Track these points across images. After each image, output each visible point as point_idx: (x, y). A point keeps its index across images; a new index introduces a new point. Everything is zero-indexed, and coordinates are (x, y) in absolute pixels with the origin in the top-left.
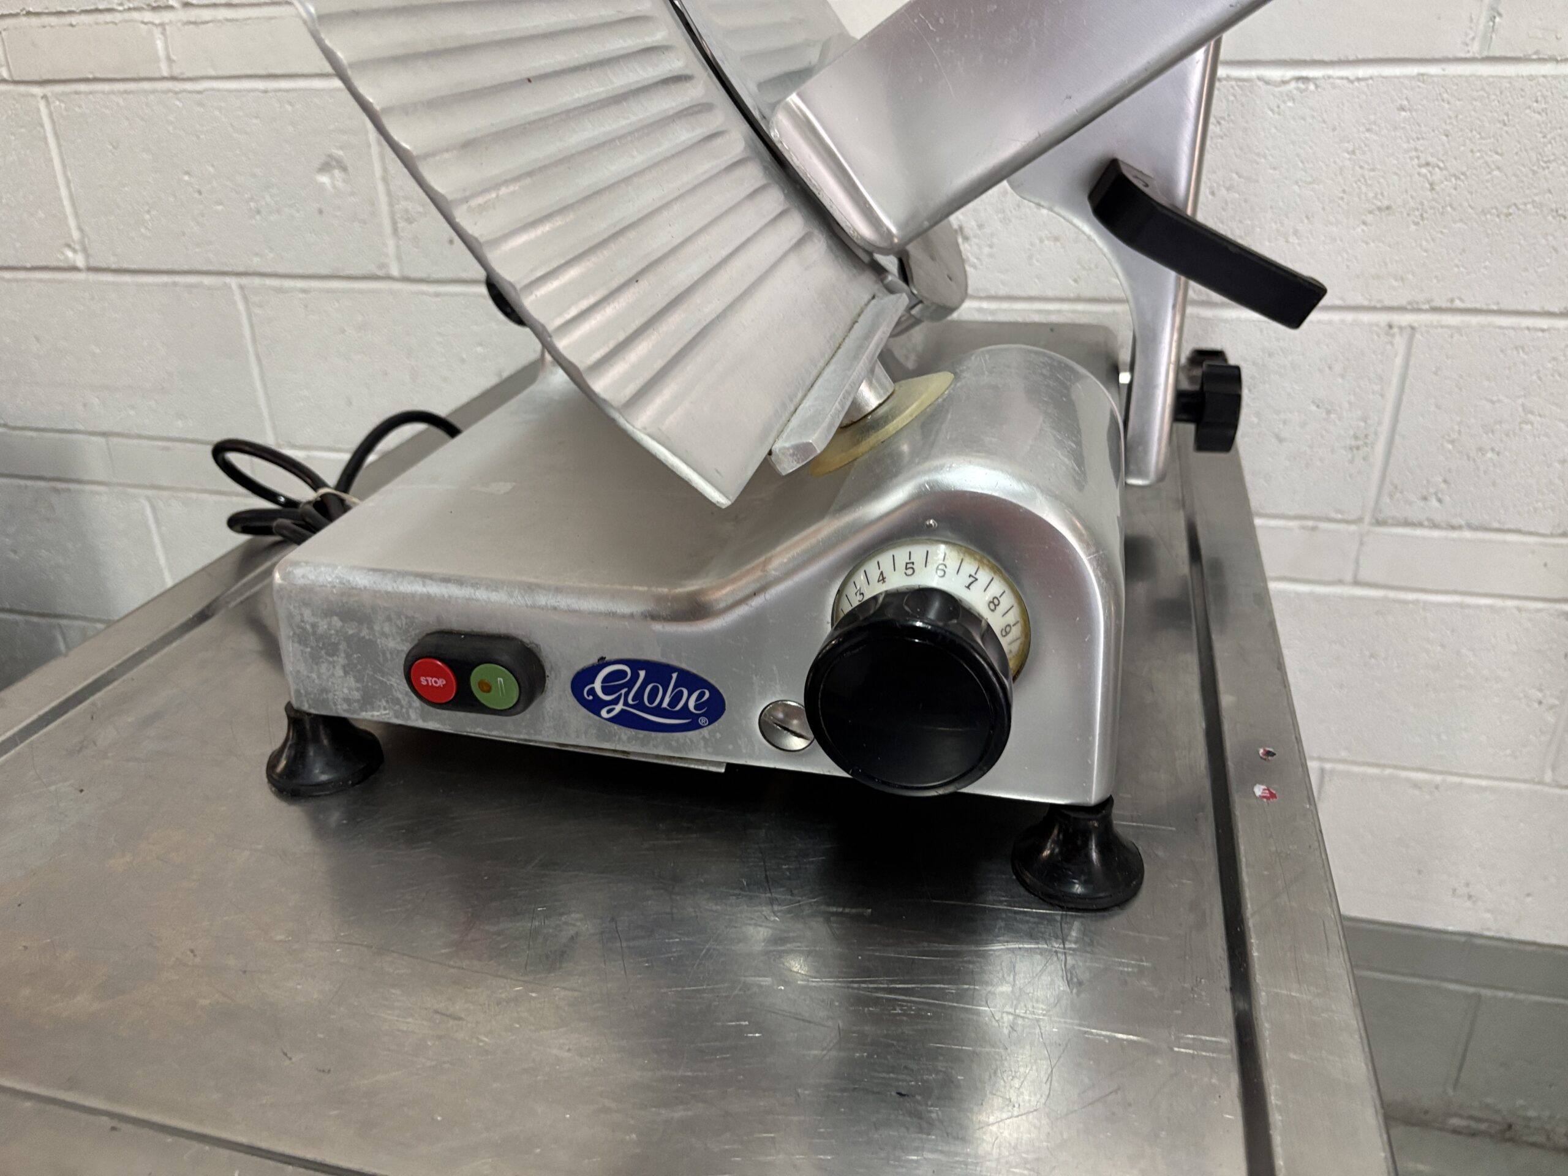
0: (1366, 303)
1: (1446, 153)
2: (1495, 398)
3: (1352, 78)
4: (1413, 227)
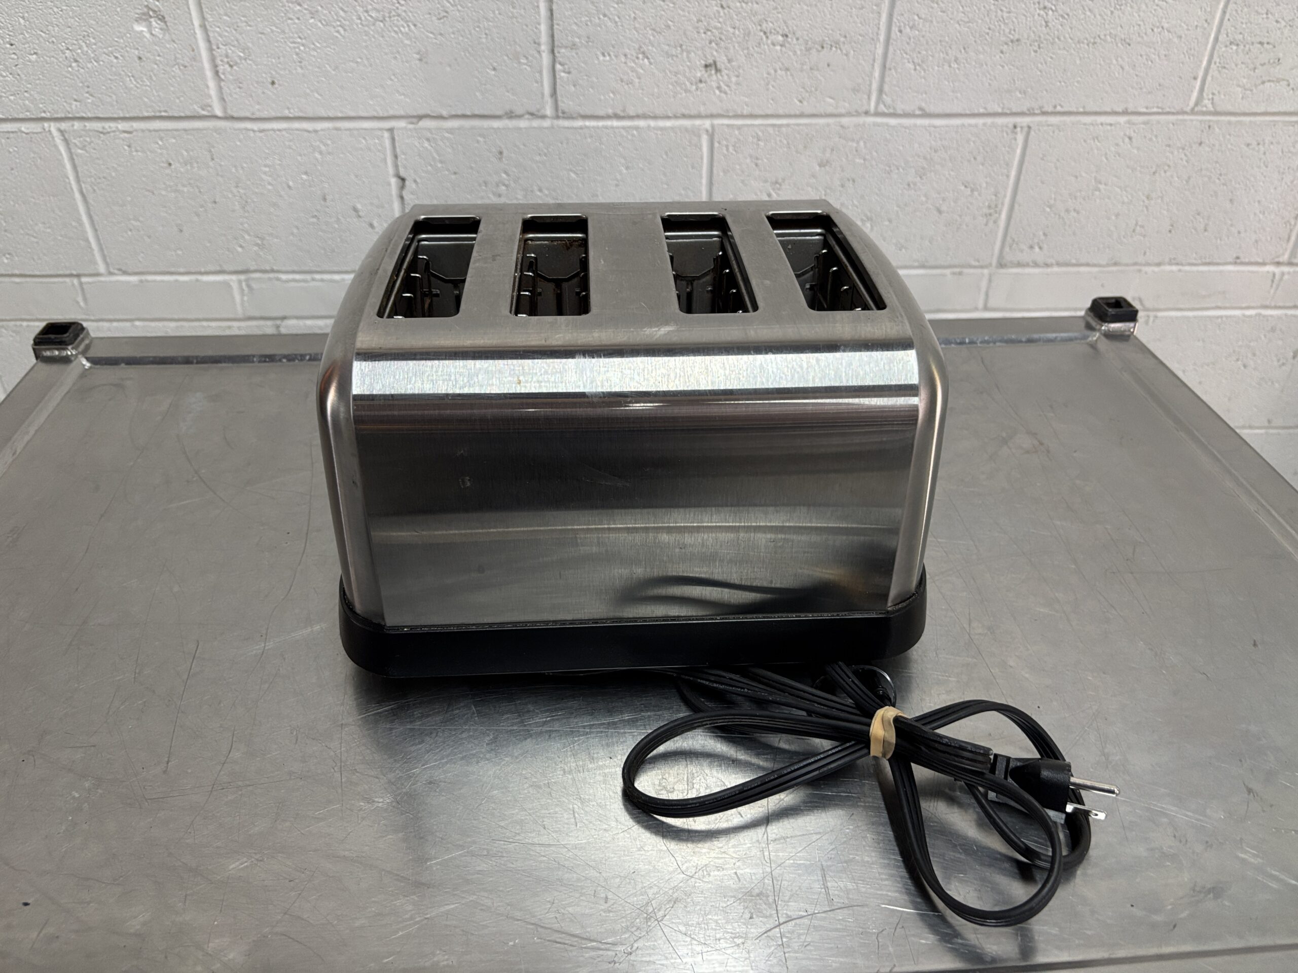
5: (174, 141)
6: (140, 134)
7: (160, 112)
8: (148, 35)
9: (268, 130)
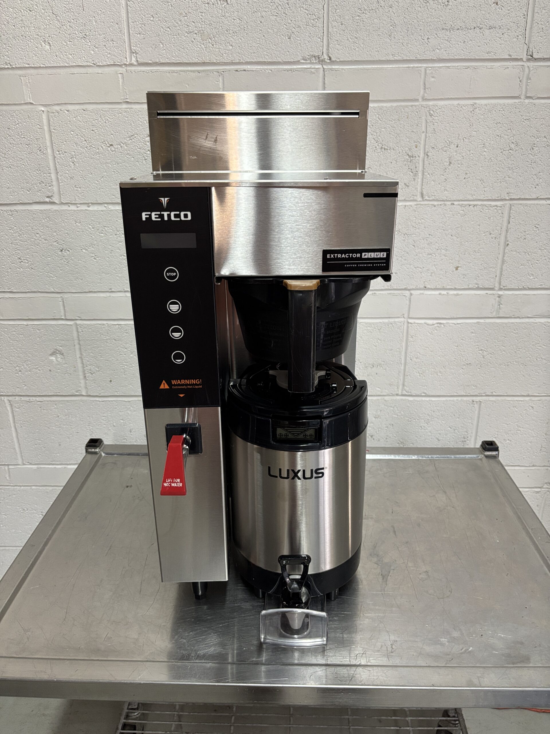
0: (465, 394)
1: (487, 347)
2: (508, 423)
3: (455, 323)
4: (478, 370)
5: (62, 405)
6: (47, 403)
7: (57, 393)
8: (55, 361)
9: (106, 401)
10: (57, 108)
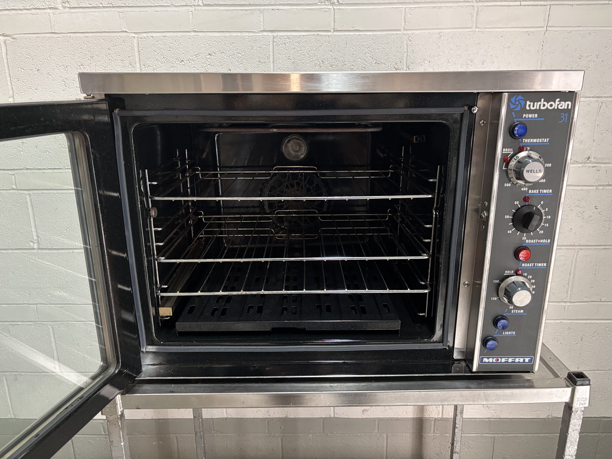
10: (145, 35)
